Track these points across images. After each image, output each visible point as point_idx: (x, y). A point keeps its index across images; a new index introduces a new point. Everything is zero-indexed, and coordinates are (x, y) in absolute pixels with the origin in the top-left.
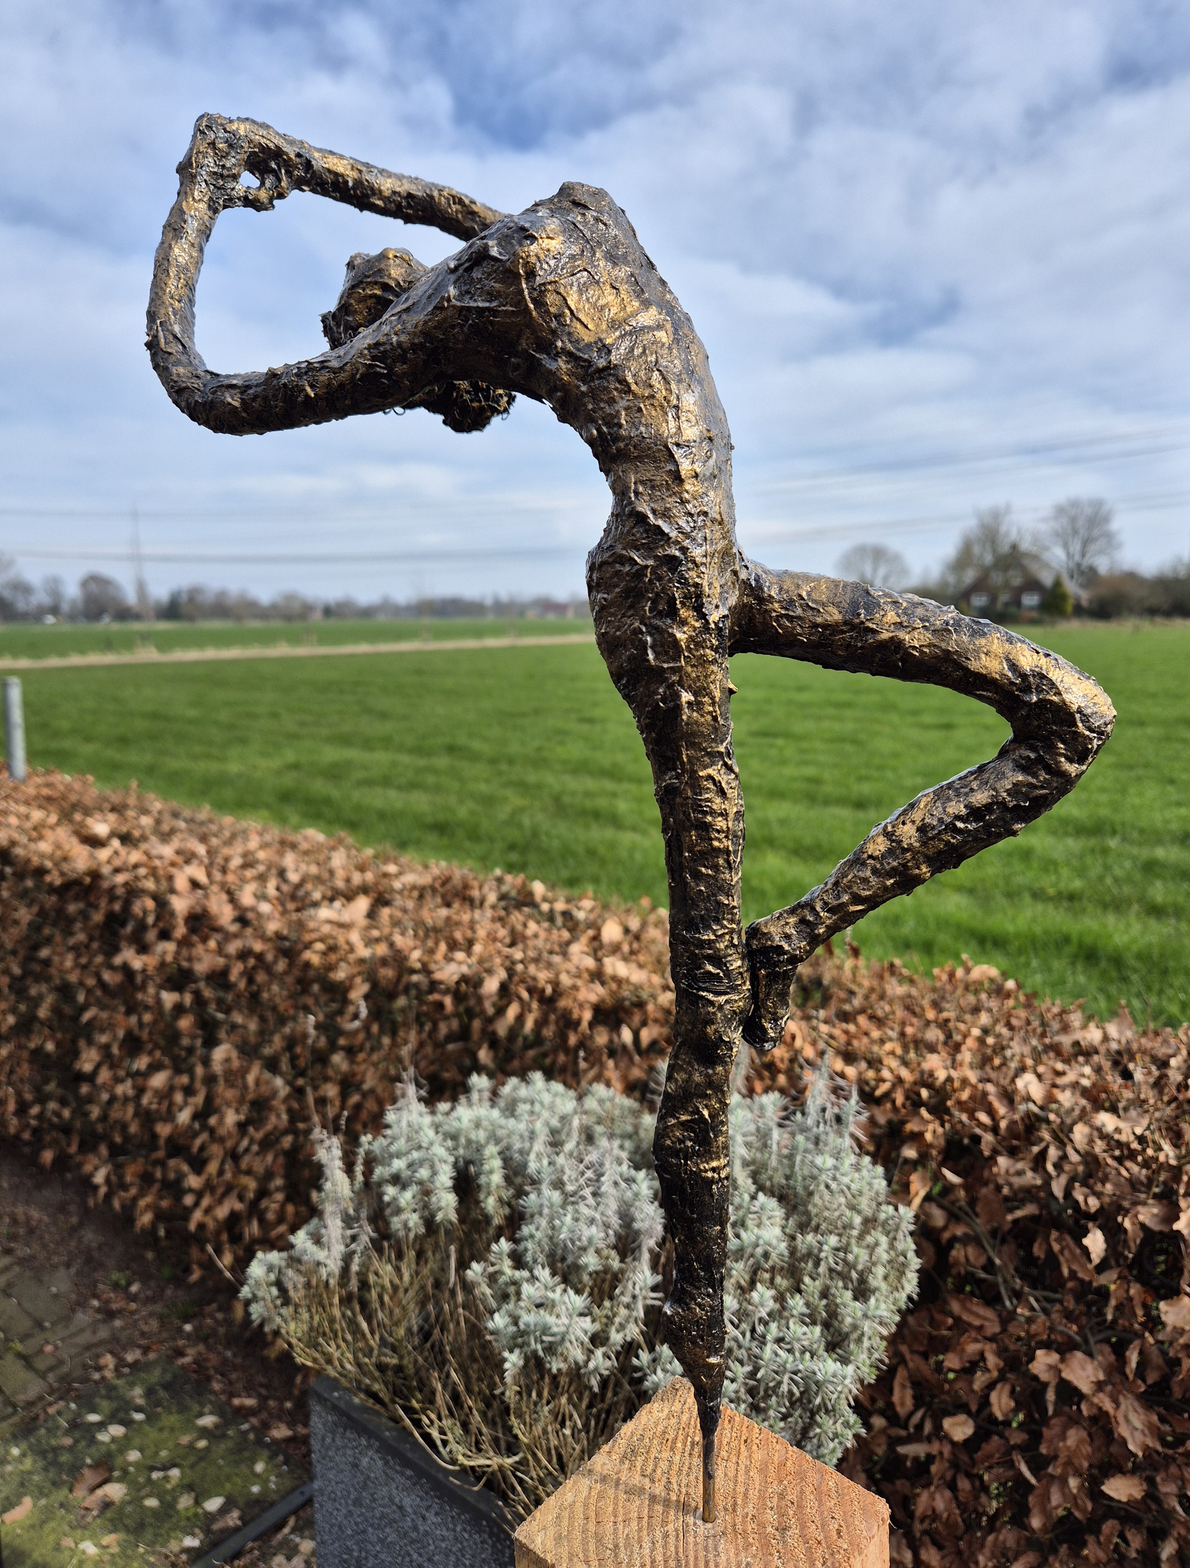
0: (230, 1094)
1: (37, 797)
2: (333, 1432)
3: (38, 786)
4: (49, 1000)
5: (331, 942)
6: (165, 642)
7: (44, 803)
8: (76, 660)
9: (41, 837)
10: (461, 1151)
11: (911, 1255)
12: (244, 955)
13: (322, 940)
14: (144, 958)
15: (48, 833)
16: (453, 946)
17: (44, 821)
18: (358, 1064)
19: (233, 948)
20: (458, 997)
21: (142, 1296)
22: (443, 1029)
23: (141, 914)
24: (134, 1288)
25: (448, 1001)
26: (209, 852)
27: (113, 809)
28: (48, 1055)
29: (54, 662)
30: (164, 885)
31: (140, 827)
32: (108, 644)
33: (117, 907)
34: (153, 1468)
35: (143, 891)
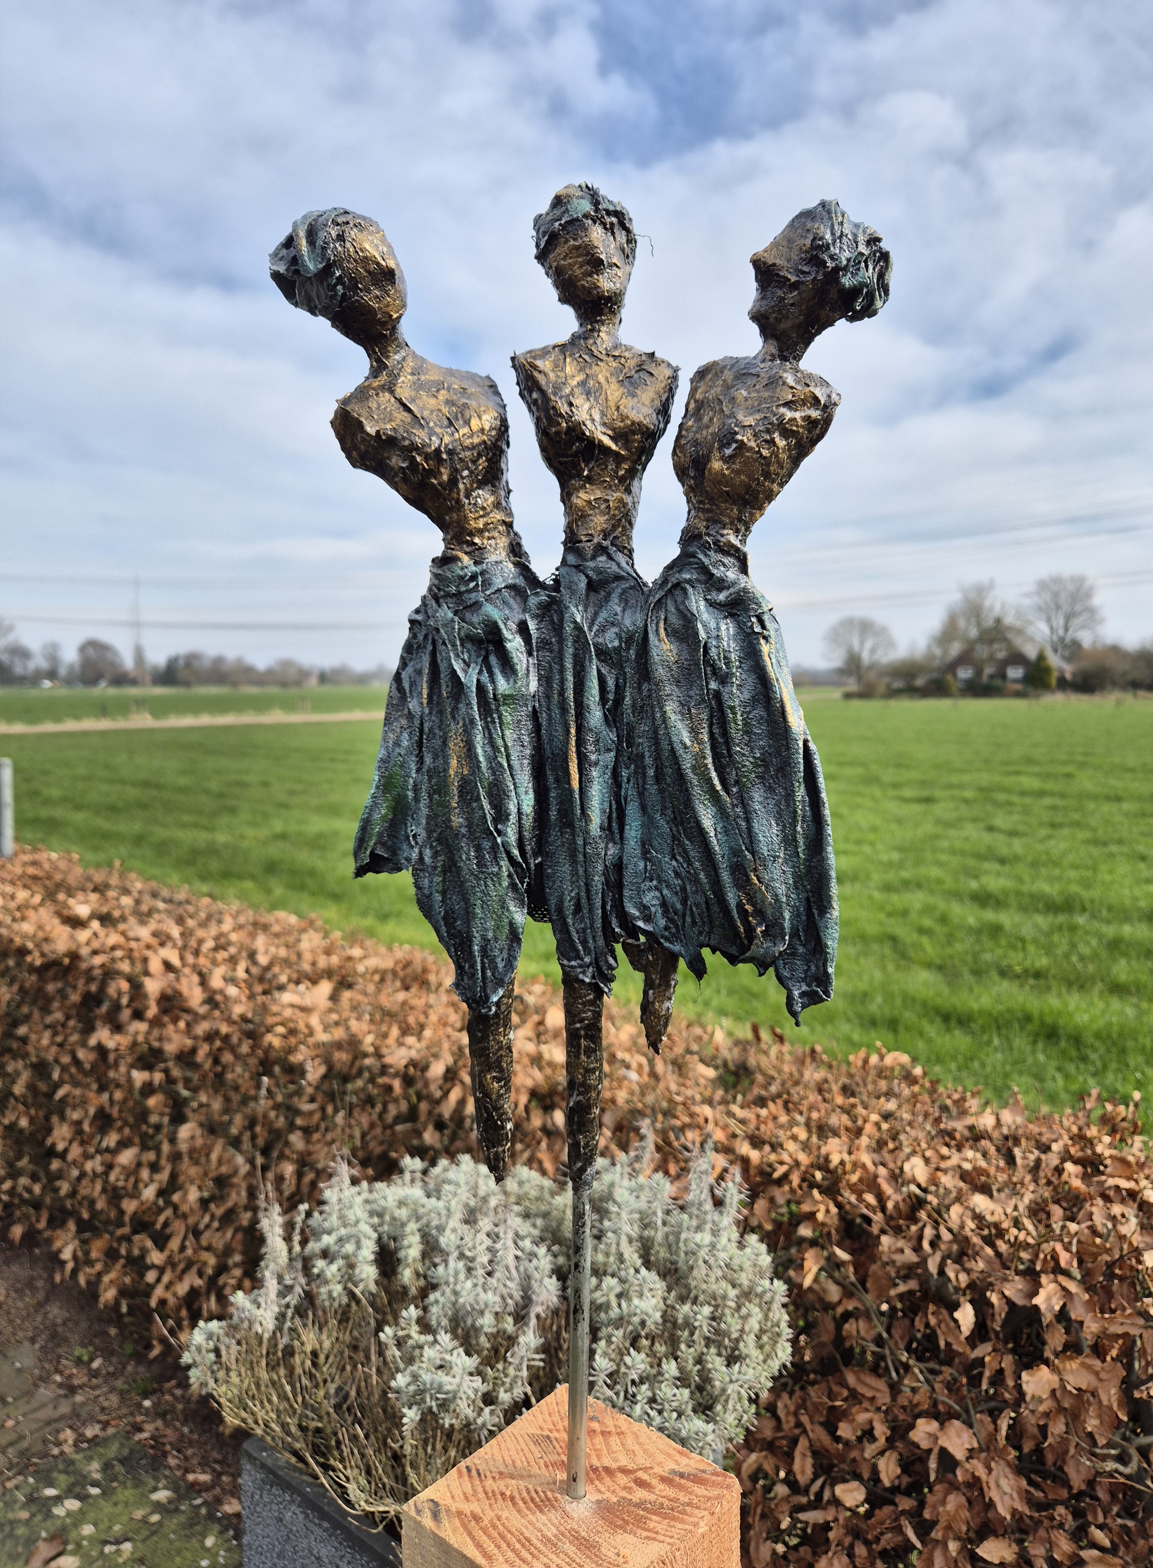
0: (193, 1171)
1: (24, 875)
2: (261, 1489)
3: (25, 864)
4: (25, 1076)
5: (292, 1025)
6: (160, 708)
7: (29, 882)
8: (70, 725)
9: (23, 919)
10: (386, 1228)
11: (784, 1325)
12: (210, 1037)
13: (282, 1024)
14: (118, 1037)
15: (31, 913)
16: (406, 1031)
17: (27, 901)
18: (313, 1144)
19: (202, 1028)
20: (408, 1081)
21: (104, 1372)
22: (393, 1111)
23: (115, 996)
24: (95, 1365)
25: (397, 1084)
26: (182, 934)
27: (95, 890)
28: (21, 1131)
29: (49, 727)
30: (139, 967)
31: (120, 907)
32: (103, 709)
33: (93, 988)
34: (106, 1542)
35: (119, 973)
